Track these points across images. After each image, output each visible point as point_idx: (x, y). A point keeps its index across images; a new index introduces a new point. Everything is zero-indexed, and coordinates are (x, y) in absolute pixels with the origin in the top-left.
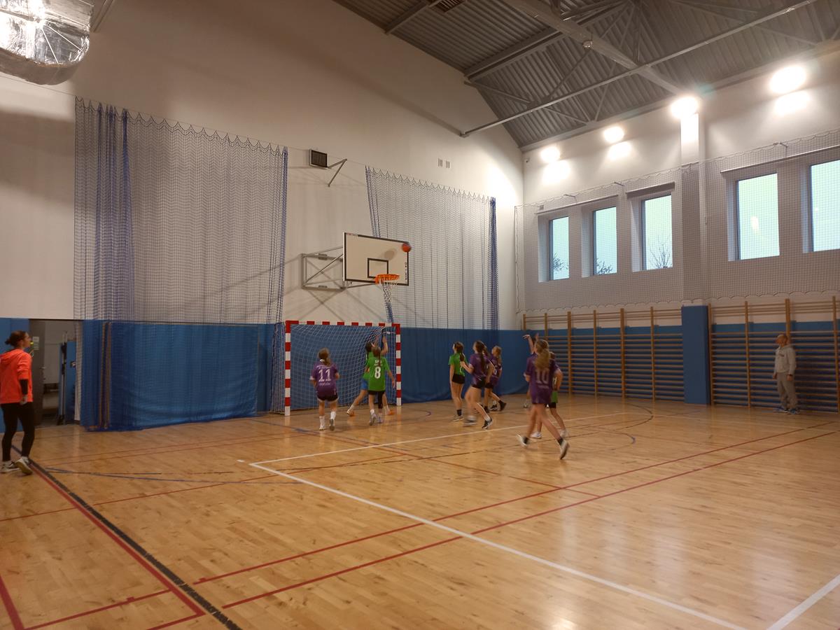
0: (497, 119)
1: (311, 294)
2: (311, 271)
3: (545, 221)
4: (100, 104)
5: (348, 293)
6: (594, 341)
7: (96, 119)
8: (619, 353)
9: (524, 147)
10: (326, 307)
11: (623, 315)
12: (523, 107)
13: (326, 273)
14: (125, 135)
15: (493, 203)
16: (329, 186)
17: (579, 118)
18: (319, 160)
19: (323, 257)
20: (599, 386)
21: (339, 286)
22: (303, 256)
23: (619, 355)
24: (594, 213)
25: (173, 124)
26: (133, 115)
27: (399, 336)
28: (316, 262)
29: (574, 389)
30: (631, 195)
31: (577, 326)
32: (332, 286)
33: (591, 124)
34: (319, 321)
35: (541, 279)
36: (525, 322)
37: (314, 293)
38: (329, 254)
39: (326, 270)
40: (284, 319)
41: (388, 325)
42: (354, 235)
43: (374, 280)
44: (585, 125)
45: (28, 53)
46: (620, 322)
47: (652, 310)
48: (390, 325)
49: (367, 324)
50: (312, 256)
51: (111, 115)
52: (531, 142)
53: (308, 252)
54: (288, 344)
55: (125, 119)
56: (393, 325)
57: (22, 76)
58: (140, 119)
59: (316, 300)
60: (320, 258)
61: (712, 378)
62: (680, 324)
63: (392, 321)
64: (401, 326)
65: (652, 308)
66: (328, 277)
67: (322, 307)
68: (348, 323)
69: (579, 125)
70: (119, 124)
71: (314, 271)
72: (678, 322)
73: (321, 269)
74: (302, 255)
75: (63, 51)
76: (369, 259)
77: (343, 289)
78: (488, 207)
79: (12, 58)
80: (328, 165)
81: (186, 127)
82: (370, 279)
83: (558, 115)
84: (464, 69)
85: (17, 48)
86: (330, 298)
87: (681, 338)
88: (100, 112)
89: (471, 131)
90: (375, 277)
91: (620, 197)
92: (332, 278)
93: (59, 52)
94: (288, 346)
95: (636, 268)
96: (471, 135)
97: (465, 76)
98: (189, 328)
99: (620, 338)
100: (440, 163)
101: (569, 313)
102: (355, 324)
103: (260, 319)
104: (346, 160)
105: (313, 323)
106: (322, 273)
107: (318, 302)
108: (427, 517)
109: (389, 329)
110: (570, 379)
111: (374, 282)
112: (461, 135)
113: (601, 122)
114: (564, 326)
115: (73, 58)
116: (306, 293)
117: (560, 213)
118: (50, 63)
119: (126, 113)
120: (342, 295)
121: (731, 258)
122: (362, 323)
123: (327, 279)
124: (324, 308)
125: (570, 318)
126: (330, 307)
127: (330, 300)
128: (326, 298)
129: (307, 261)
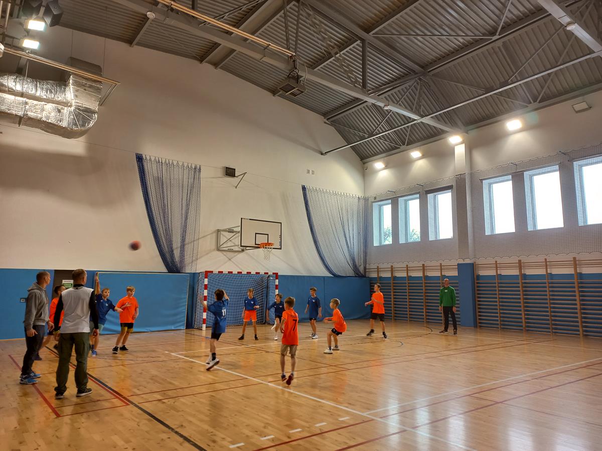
0: (346, 144)
1: (223, 254)
2: (223, 240)
5: (246, 253)
6: (407, 285)
9: (364, 160)
10: (233, 262)
11: (424, 268)
13: (233, 241)
16: (236, 188)
17: (396, 144)
18: (230, 172)
19: (230, 231)
20: (410, 315)
22: (218, 231)
27: (277, 280)
28: (226, 234)
29: (396, 316)
30: (427, 192)
31: (397, 275)
32: (236, 249)
33: (403, 147)
34: (225, 271)
35: (375, 244)
37: (225, 253)
39: (233, 239)
40: (204, 270)
42: (247, 219)
43: (259, 246)
44: (399, 148)
46: (422, 273)
48: (272, 273)
49: (256, 273)
50: (225, 231)
52: (368, 157)
53: (222, 229)
54: (206, 285)
56: (274, 273)
61: (477, 310)
62: (457, 275)
65: (441, 264)
66: (234, 243)
68: (244, 272)
69: (397, 148)
71: (225, 240)
72: (455, 273)
73: (229, 238)
76: (256, 234)
77: (243, 250)
80: (236, 175)
82: (257, 246)
83: (384, 142)
84: (324, 114)
85: (59, 122)
86: (235, 256)
87: (457, 284)
89: (327, 152)
90: (259, 244)
91: (421, 193)
94: (206, 287)
95: (431, 238)
96: (328, 154)
97: (325, 118)
99: (422, 283)
100: (308, 172)
101: (392, 266)
102: (249, 273)
104: (246, 173)
105: (222, 272)
106: (230, 241)
107: (227, 259)
109: (272, 276)
112: (322, 154)
113: (409, 147)
114: (389, 275)
116: (219, 253)
118: (76, 129)
121: (488, 233)
122: (253, 272)
123: (233, 245)
124: (231, 262)
125: (392, 270)
126: (234, 262)
127: (235, 258)
128: (232, 256)
129: (220, 233)
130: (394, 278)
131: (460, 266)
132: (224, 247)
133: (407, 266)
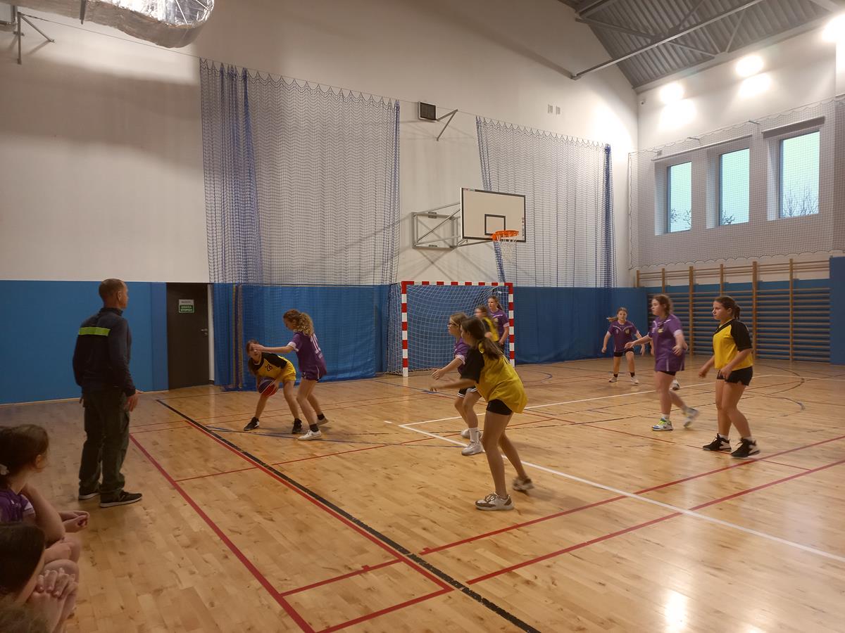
0: (610, 58)
1: (423, 254)
2: (422, 231)
3: (663, 168)
4: (222, 64)
5: (458, 252)
7: (219, 79)
9: (639, 88)
10: (437, 267)
11: (756, 268)
12: (646, 42)
13: (437, 232)
14: (246, 93)
15: (608, 150)
16: (437, 140)
17: (707, 51)
18: (427, 112)
19: (432, 215)
21: (449, 245)
22: (414, 215)
24: (721, 155)
25: (289, 81)
26: (252, 74)
27: (512, 295)
28: (425, 220)
30: (767, 135)
31: (700, 281)
32: (441, 245)
34: (433, 282)
35: (657, 232)
36: (638, 279)
37: (424, 252)
38: (439, 212)
39: (437, 230)
40: (399, 281)
41: (501, 284)
42: (472, 190)
43: (491, 237)
44: (713, 58)
45: (159, 15)
46: (752, 277)
47: (791, 263)
48: (502, 284)
49: (479, 284)
50: (422, 215)
51: (232, 75)
52: (647, 81)
53: (418, 211)
54: (404, 305)
55: (245, 78)
56: (506, 284)
57: (153, 40)
58: (258, 77)
59: (427, 260)
60: (429, 217)
62: (828, 277)
63: (504, 281)
64: (514, 285)
65: (791, 260)
66: (439, 237)
67: (433, 266)
68: (462, 283)
70: (240, 85)
71: (425, 231)
72: (825, 275)
73: (432, 228)
74: (413, 213)
75: (191, 10)
76: (486, 215)
77: (452, 247)
78: (602, 155)
79: (145, 21)
80: (437, 118)
81: (302, 84)
82: (488, 237)
83: (681, 49)
84: (576, 4)
85: (150, 10)
86: (439, 257)
87: (828, 293)
88: (222, 72)
89: (583, 73)
90: (491, 235)
91: (754, 137)
92: (442, 237)
93: (188, 12)
94: (404, 308)
95: (772, 216)
96: (584, 77)
97: (576, 12)
98: (312, 290)
99: (751, 294)
101: (691, 268)
102: (468, 284)
103: (374, 279)
104: (457, 110)
105: (427, 283)
106: (433, 233)
107: (428, 263)
108: (627, 489)
109: (501, 289)
110: (691, 339)
111: (491, 239)
112: (572, 77)
113: (733, 52)
114: (686, 282)
115: (200, 17)
116: (416, 253)
117: (680, 159)
118: (180, 24)
119: (246, 72)
120: (453, 253)
122: (475, 283)
123: (437, 238)
125: (692, 273)
126: (439, 266)
127: (440, 260)
128: (436, 257)
129: (417, 219)
130: (695, 287)
131: (835, 263)
132: (423, 243)
133: (722, 265)
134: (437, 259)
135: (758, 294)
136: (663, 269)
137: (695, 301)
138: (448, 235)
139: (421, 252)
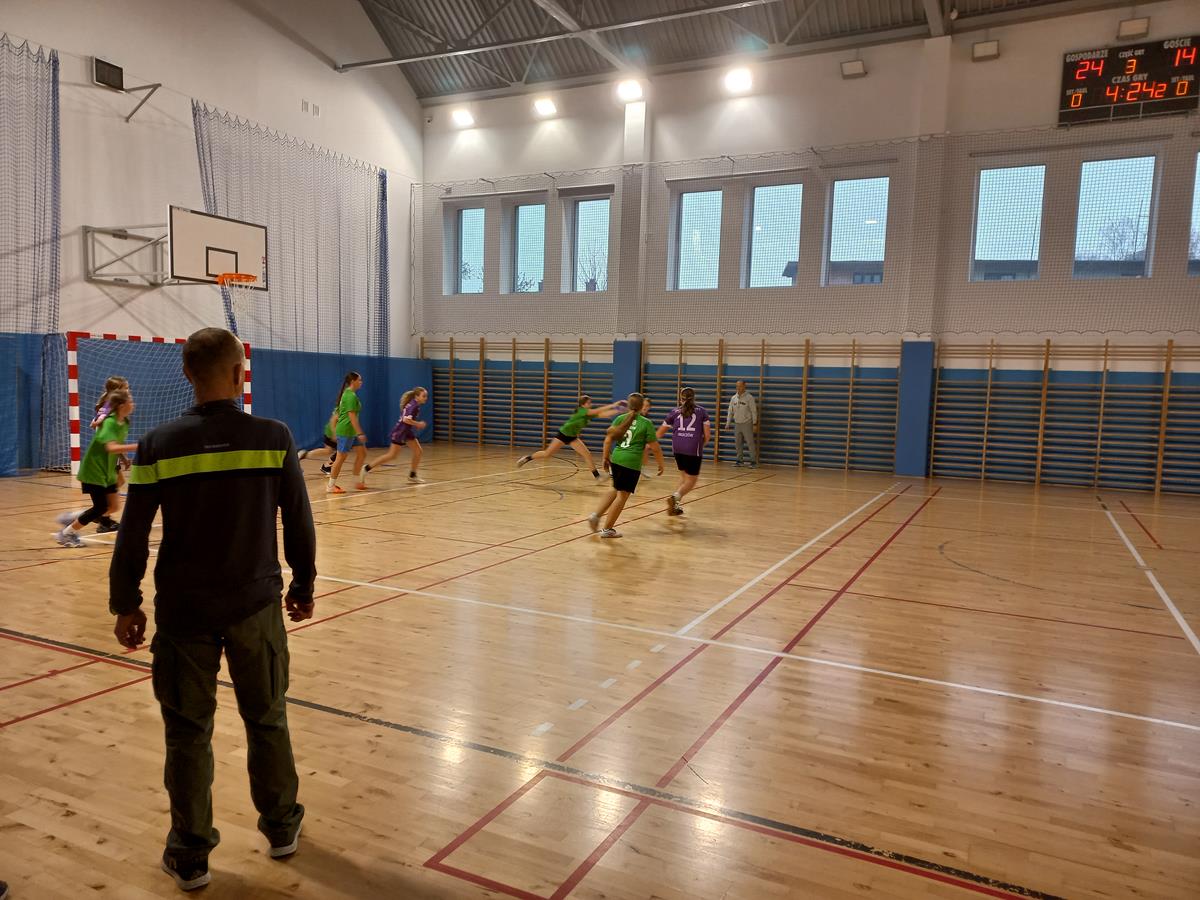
1: (103, 291)
2: (101, 256)
5: (163, 293)
6: (512, 378)
8: (541, 393)
9: (425, 99)
10: (128, 312)
11: (548, 347)
15: (383, 177)
16: (126, 122)
18: (109, 76)
19: (120, 234)
21: (148, 281)
22: (87, 231)
23: (540, 396)
24: (517, 208)
28: (109, 240)
30: (563, 193)
31: (491, 357)
32: (137, 280)
33: (518, 85)
35: (446, 290)
36: (423, 348)
37: (106, 289)
38: (130, 232)
44: (510, 86)
46: (543, 355)
47: (581, 343)
50: (103, 232)
52: (433, 94)
53: (97, 226)
54: (72, 368)
59: (111, 301)
60: (115, 236)
62: (613, 362)
65: (581, 340)
66: (132, 268)
67: (121, 312)
71: (108, 257)
72: (609, 359)
73: (120, 254)
74: (86, 228)
76: (208, 248)
77: (154, 285)
78: (376, 182)
80: (125, 87)
82: (211, 279)
86: (133, 299)
87: (612, 378)
89: (351, 65)
90: (216, 276)
91: (550, 193)
92: (137, 270)
94: (73, 372)
95: (565, 289)
96: (352, 72)
99: (542, 375)
100: (304, 106)
101: (482, 340)
106: (122, 261)
107: (114, 305)
112: (335, 67)
113: (531, 86)
114: (476, 357)
116: (92, 289)
117: (472, 202)
120: (154, 294)
121: (669, 287)
123: (129, 271)
124: (124, 313)
125: (483, 347)
126: (133, 312)
127: (134, 302)
128: (127, 298)
129: (93, 238)
130: (486, 363)
131: (619, 347)
132: (104, 275)
133: (514, 340)
134: (127, 301)
135: (550, 375)
136: (452, 339)
137: (485, 379)
138: (147, 268)
139: (100, 289)
